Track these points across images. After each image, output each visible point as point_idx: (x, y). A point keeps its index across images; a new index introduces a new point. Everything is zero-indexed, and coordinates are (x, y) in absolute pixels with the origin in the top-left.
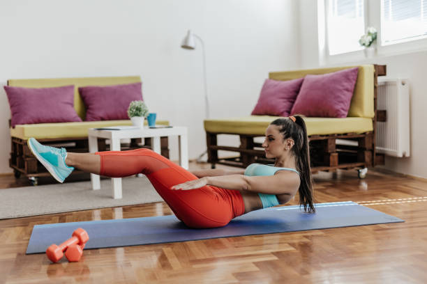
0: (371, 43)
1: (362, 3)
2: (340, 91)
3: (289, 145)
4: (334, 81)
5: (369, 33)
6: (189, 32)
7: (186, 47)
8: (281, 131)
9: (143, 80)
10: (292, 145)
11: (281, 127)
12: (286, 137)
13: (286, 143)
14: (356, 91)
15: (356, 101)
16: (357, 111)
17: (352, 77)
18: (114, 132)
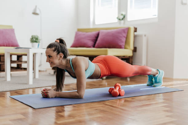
0: (122, 19)
1: (117, 2)
2: (121, 37)
3: (61, 56)
4: (119, 32)
5: (122, 15)
6: (36, 7)
7: (35, 13)
8: (54, 51)
9: (14, 28)
10: (63, 57)
11: (54, 48)
12: (58, 53)
13: (59, 56)
14: (127, 38)
15: (127, 42)
16: (127, 47)
17: (126, 31)
18: (30, 49)
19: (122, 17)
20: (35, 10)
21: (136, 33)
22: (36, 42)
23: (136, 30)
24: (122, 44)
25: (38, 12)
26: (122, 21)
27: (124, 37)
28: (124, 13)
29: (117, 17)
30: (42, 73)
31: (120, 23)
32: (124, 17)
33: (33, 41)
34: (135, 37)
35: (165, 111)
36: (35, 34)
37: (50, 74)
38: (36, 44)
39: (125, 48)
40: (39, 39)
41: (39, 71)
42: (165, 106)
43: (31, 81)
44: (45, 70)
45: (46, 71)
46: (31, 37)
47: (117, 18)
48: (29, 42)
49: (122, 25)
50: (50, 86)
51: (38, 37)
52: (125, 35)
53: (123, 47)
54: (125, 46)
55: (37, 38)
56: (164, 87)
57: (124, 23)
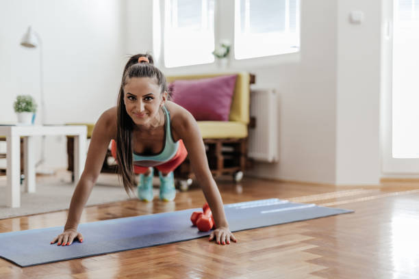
0: (225, 55)
2: (221, 96)
3: (164, 98)
4: (216, 86)
5: (223, 46)
6: (29, 29)
7: (27, 45)
14: (234, 97)
15: (234, 106)
16: (235, 117)
17: (232, 83)
18: (13, 128)
19: (222, 51)
20: (27, 36)
21: (254, 87)
22: (27, 110)
23: (253, 80)
24: (224, 111)
25: (33, 40)
26: (224, 61)
27: (228, 95)
28: (227, 42)
29: (213, 50)
30: (46, 179)
31: (219, 65)
32: (228, 51)
33: (21, 108)
34: (252, 94)
35: (310, 261)
36: (25, 92)
37: (62, 181)
38: (27, 116)
39: (230, 120)
40: (33, 103)
41: (38, 175)
42: (311, 251)
43: (16, 201)
44: (51, 172)
45: (55, 174)
46: (16, 100)
47: (214, 53)
48: (12, 110)
49: (225, 69)
50: (61, 211)
51: (31, 99)
52: (229, 91)
53: (226, 117)
54: (229, 116)
55: (30, 103)
56: (313, 205)
57: (228, 65)
